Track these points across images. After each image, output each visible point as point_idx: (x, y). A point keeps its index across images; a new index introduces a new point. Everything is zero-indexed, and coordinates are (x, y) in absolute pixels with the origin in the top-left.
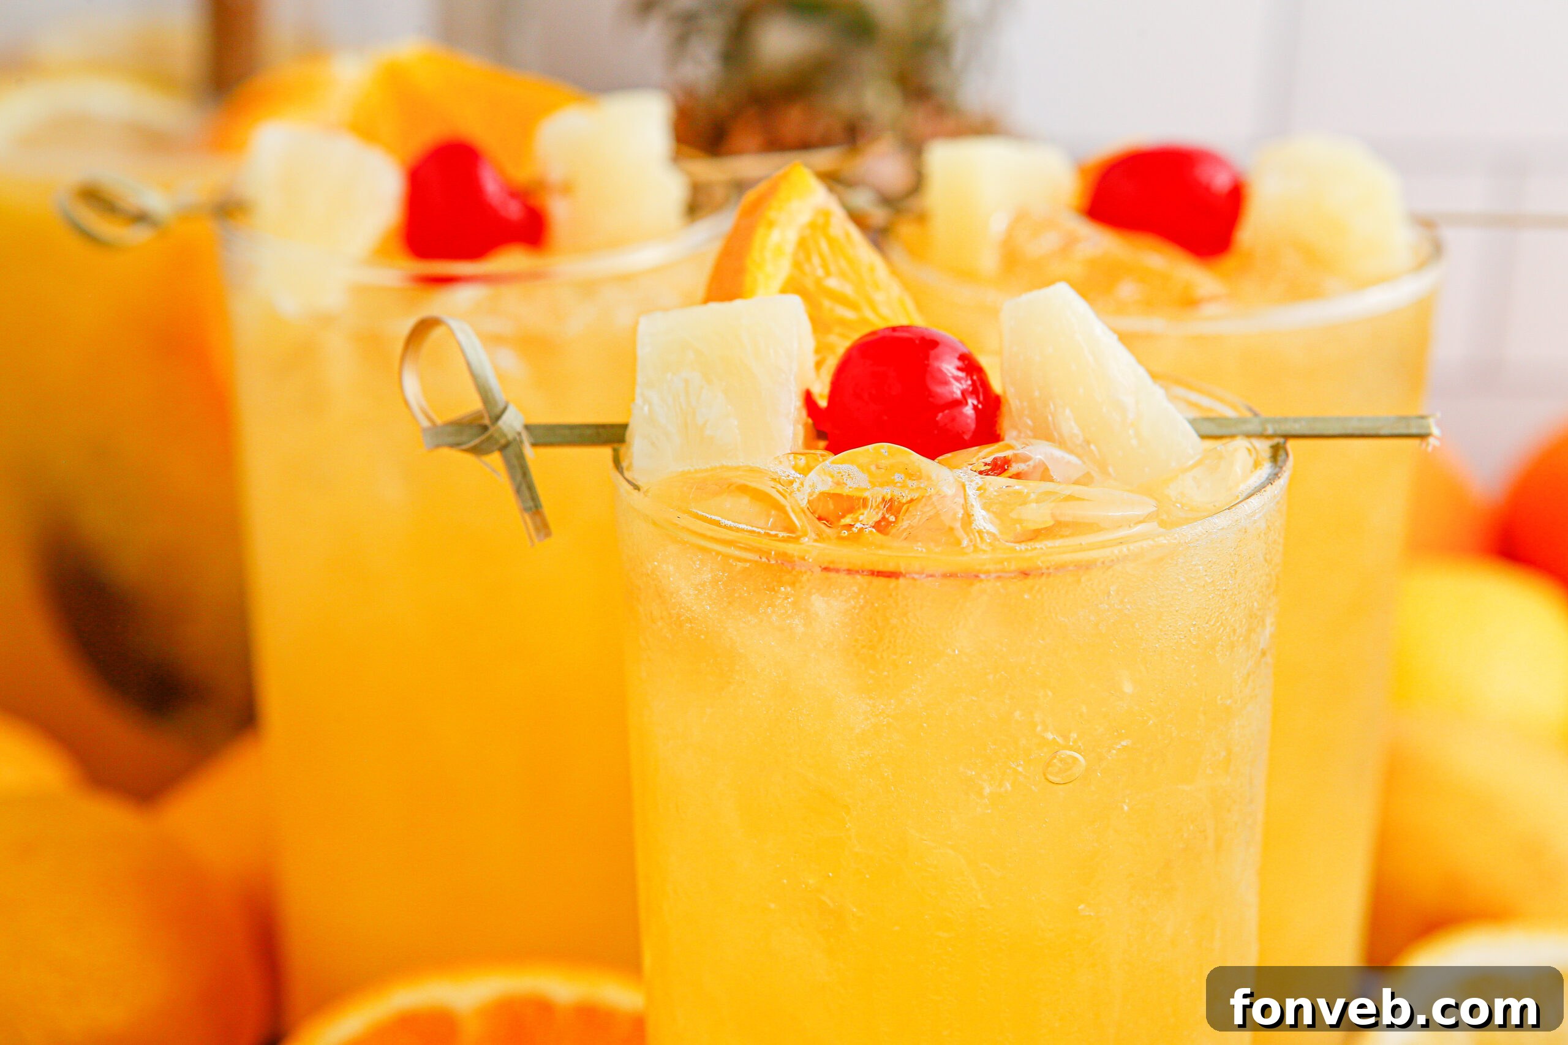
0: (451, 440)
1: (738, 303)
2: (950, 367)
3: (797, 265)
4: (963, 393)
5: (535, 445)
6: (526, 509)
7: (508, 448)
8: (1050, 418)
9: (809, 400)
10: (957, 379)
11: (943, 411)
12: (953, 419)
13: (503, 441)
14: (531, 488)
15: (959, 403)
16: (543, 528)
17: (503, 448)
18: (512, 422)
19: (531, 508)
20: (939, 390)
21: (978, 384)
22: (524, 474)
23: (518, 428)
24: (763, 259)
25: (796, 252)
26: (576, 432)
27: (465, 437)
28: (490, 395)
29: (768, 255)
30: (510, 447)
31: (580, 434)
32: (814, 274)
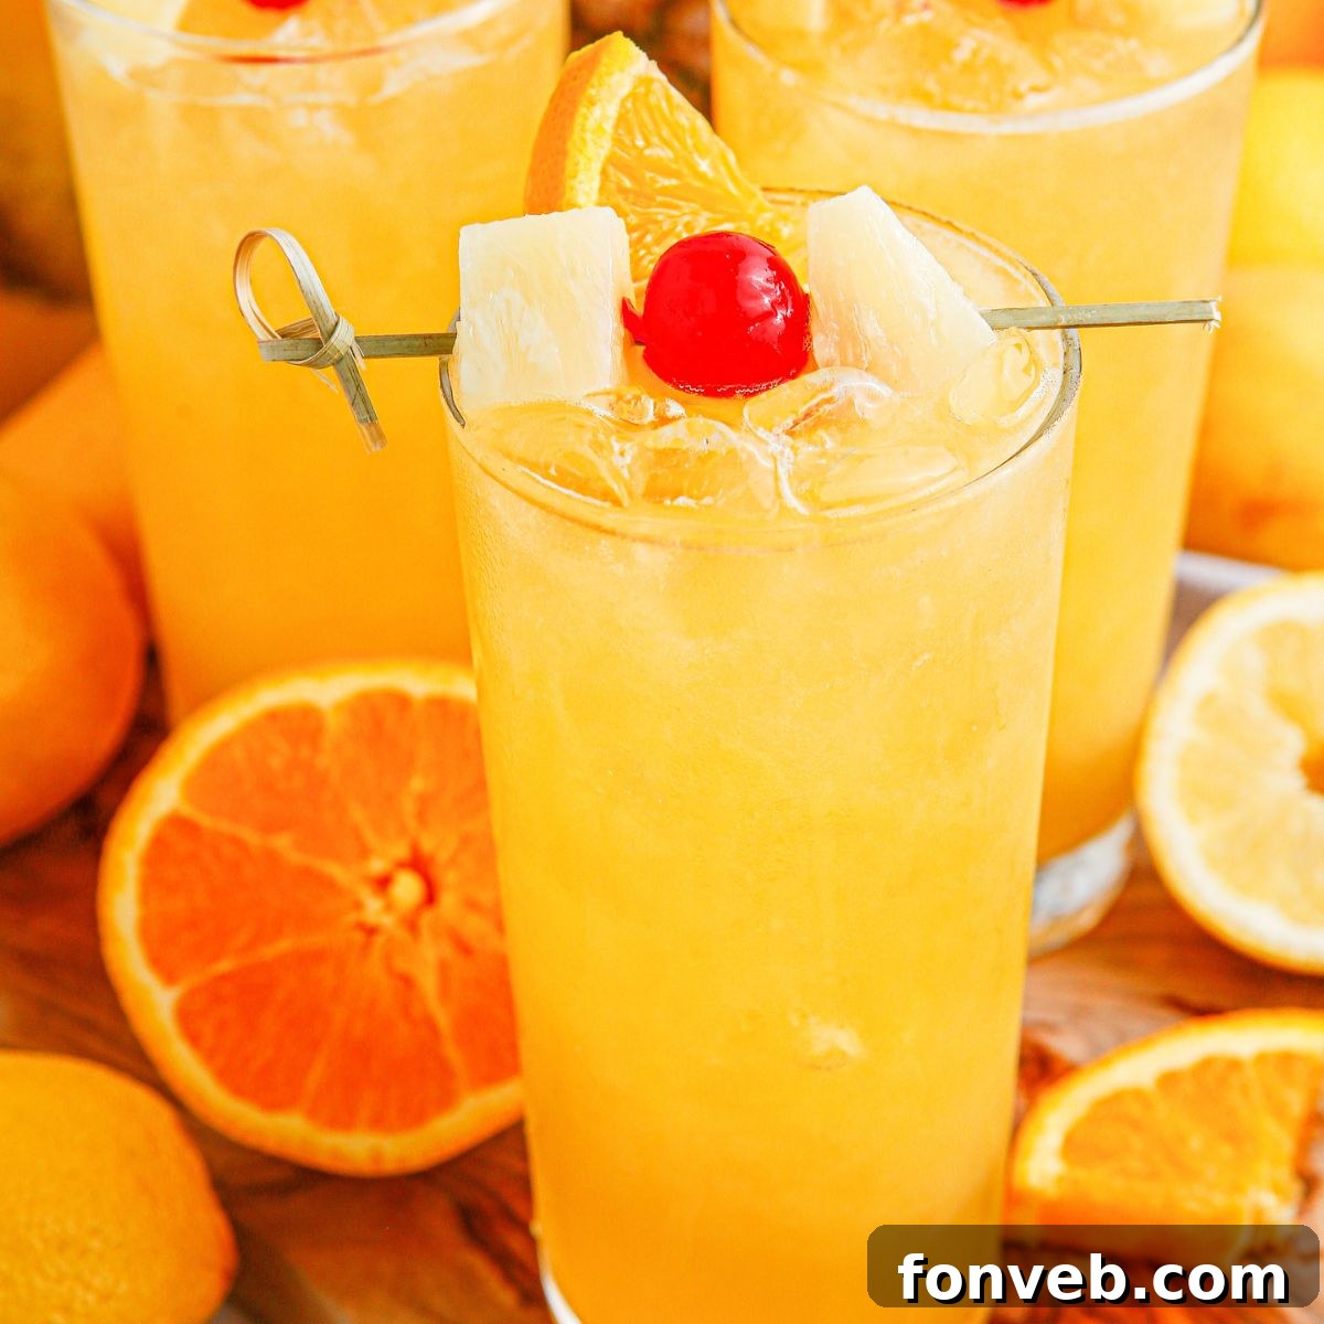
0: (289, 354)
1: (555, 215)
2: (759, 277)
3: (618, 141)
4: (773, 304)
5: (366, 357)
6: (361, 421)
7: (343, 364)
8: (855, 320)
9: (626, 310)
10: (767, 291)
11: (753, 325)
12: (764, 331)
13: (336, 357)
14: (365, 401)
15: (771, 314)
16: (379, 437)
17: (337, 363)
18: (344, 337)
19: (366, 420)
20: (750, 305)
21: (787, 292)
22: (358, 387)
23: (350, 340)
24: (584, 141)
25: (616, 127)
26: (405, 343)
27: (300, 353)
28: (321, 311)
29: (588, 136)
30: (344, 361)
31: (408, 347)
32: (635, 147)
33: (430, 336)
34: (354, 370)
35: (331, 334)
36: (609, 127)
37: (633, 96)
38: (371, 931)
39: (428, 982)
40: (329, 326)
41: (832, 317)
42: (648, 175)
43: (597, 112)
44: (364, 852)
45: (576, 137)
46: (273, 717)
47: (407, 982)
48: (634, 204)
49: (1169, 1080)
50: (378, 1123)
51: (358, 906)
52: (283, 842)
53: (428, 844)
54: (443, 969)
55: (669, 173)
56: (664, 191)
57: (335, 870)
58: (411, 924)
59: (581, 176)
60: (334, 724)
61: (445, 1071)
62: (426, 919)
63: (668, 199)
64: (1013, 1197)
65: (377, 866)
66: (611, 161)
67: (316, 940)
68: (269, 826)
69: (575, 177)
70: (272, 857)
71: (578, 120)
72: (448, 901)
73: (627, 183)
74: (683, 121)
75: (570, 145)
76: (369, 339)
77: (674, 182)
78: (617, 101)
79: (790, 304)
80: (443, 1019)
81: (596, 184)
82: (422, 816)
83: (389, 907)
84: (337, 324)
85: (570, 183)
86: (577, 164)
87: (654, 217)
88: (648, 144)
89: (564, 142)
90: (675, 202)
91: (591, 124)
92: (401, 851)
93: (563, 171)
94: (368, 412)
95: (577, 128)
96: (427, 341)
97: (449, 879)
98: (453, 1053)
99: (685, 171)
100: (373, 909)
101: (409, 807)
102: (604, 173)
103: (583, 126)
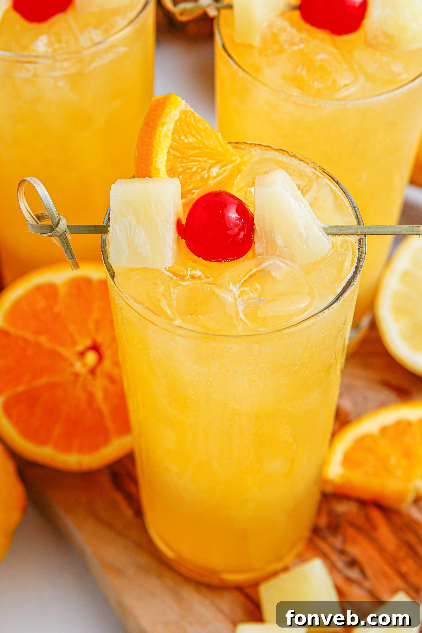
0: (40, 231)
3: (174, 139)
5: (71, 233)
6: (69, 258)
8: (273, 239)
9: (179, 222)
13: (59, 234)
14: (71, 251)
17: (60, 236)
18: (62, 226)
19: (71, 258)
22: (68, 246)
23: (65, 227)
24: (160, 141)
25: (173, 134)
26: (87, 229)
27: (44, 231)
28: (53, 215)
29: (162, 139)
30: (62, 236)
31: (88, 230)
32: (181, 140)
33: (98, 226)
34: (66, 239)
35: (57, 225)
36: (170, 134)
37: (180, 119)
38: (76, 375)
39: (99, 395)
40: (56, 222)
41: (263, 237)
42: (186, 150)
43: (165, 128)
44: (74, 343)
45: (156, 140)
46: (39, 289)
47: (91, 396)
48: (181, 162)
49: (384, 430)
50: (81, 450)
51: (71, 365)
52: (43, 340)
53: (99, 339)
54: (105, 390)
55: (194, 148)
56: (193, 156)
57: (63, 351)
58: (92, 372)
59: (159, 157)
60: (62, 291)
61: (106, 431)
62: (99, 371)
63: (194, 158)
64: (324, 481)
65: (80, 348)
66: (171, 147)
67: (55, 379)
68: (38, 332)
69: (157, 156)
70: (39, 346)
71: (158, 133)
72: (107, 363)
73: (178, 154)
74: (200, 125)
75: (154, 143)
76: (72, 226)
77: (197, 151)
78: (173, 123)
79: (246, 229)
80: (105, 409)
81: (165, 158)
82: (97, 330)
83: (84, 365)
84: (59, 221)
85: (154, 159)
86: (157, 152)
87: (189, 166)
88: (186, 138)
89: (152, 141)
90: (197, 159)
91: (163, 134)
92: (88, 342)
93: (152, 154)
94: (72, 256)
95: (157, 137)
96: (96, 228)
97: (107, 352)
98: (109, 423)
99: (201, 146)
100: (78, 367)
101: (92, 325)
102: (168, 152)
103: (159, 135)
